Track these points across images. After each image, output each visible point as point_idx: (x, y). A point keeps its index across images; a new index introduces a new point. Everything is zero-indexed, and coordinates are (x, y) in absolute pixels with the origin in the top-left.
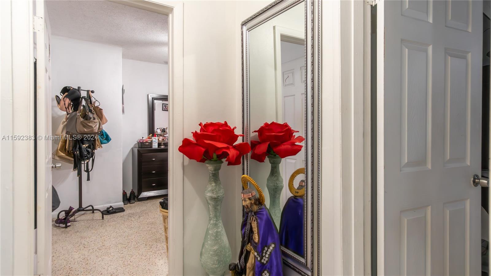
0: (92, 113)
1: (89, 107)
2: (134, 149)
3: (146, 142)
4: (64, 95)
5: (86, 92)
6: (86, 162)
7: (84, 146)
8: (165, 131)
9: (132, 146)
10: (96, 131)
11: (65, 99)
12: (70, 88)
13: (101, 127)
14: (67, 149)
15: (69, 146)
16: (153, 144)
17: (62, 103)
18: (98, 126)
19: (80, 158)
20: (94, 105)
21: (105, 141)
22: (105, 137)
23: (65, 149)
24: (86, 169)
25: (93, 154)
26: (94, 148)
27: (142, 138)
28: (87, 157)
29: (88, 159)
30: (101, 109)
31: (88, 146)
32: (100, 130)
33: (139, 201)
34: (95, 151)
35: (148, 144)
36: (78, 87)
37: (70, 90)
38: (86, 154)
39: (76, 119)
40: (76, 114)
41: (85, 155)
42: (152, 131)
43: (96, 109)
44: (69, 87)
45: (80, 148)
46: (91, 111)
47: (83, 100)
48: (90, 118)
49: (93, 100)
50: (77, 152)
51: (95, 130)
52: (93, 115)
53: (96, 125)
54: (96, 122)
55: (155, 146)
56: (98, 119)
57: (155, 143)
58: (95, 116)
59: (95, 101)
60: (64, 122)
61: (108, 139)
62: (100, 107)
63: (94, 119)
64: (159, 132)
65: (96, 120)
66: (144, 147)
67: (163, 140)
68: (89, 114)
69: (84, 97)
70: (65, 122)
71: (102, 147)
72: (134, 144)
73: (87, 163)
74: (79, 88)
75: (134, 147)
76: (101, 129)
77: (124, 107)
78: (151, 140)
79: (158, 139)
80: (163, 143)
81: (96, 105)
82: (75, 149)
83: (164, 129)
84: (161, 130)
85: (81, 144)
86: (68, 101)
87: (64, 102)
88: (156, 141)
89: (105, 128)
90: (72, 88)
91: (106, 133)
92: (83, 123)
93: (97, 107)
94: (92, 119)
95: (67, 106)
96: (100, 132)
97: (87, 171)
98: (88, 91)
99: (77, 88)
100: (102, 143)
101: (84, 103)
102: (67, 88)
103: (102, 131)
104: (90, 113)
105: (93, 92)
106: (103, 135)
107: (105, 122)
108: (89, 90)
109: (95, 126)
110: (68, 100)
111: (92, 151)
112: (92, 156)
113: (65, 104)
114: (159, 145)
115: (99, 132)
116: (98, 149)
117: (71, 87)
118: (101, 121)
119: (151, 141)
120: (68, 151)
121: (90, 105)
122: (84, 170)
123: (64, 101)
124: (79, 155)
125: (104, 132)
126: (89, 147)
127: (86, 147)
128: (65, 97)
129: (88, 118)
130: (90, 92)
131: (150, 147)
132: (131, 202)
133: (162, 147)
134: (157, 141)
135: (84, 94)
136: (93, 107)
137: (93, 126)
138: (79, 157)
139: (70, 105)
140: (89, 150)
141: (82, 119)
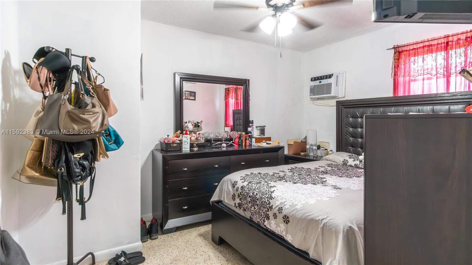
0: (91, 96)
1: (85, 85)
2: (154, 152)
3: (173, 143)
4: (38, 61)
5: (82, 58)
6: (79, 186)
7: (76, 156)
8: (199, 126)
9: (152, 148)
10: (97, 130)
11: (39, 70)
12: (51, 49)
13: (105, 122)
14: (43, 164)
15: (47, 158)
16: (184, 146)
17: (34, 75)
18: (100, 120)
19: (68, 180)
20: (95, 83)
21: (114, 146)
22: (113, 138)
23: (40, 163)
24: (78, 198)
25: (92, 170)
26: (95, 159)
27: (167, 137)
28: (80, 177)
29: (83, 179)
30: (106, 90)
31: (83, 156)
32: (104, 128)
33: (164, 234)
34: (97, 164)
35: (175, 145)
36: (66, 49)
37: (50, 51)
38: (79, 172)
39: (58, 105)
40: (59, 98)
41: (78, 174)
42: (179, 126)
43: (98, 89)
44: (48, 47)
45: (68, 161)
46: (87, 92)
47: (75, 72)
48: (87, 105)
49: (93, 73)
50: (61, 169)
51: (94, 127)
52: (92, 99)
53: (97, 119)
54: (97, 113)
55: (186, 148)
56: (101, 107)
57: (186, 145)
58: (96, 101)
59: (96, 77)
60: (38, 113)
61: (118, 142)
62: (105, 86)
63: (94, 106)
64: (190, 127)
65: (98, 109)
66: (171, 150)
67: (197, 138)
68: (84, 98)
69: (76, 68)
70: (41, 112)
71: (108, 157)
72: (155, 145)
73: (82, 188)
74: (68, 50)
75: (155, 150)
76: (106, 125)
77: (143, 88)
78: (179, 139)
79: (190, 138)
80: (196, 144)
81: (98, 83)
82: (59, 162)
83: (198, 123)
84: (192, 125)
85: (70, 154)
86: (44, 73)
87: (38, 74)
88: (187, 140)
89: (113, 122)
90: (54, 50)
91: (115, 131)
92: (71, 114)
93: (100, 86)
94: (89, 107)
95: (43, 81)
96: (105, 131)
97: (82, 202)
98: (84, 58)
99: (64, 51)
100: (108, 149)
101: (75, 77)
102: (45, 48)
103: (108, 129)
104: (86, 97)
105: (92, 60)
106: (110, 135)
107: (113, 113)
108: (86, 57)
109: (95, 121)
110: (46, 71)
111: (91, 164)
112: (91, 174)
113: (39, 78)
114: (192, 146)
115: (103, 132)
116: (102, 159)
117: (53, 48)
118: (106, 110)
119: (179, 141)
120: (44, 167)
121: (86, 81)
122: (76, 199)
123: (38, 72)
124: (65, 174)
125: (111, 130)
126: (85, 158)
127: (80, 158)
128: (40, 65)
129: (83, 105)
130: (88, 61)
131: (179, 149)
132: (153, 238)
133: (195, 149)
134: (189, 140)
135: (76, 61)
136: (92, 85)
137: (91, 120)
138: (66, 178)
139: (50, 81)
140: (85, 163)
141: (70, 107)
